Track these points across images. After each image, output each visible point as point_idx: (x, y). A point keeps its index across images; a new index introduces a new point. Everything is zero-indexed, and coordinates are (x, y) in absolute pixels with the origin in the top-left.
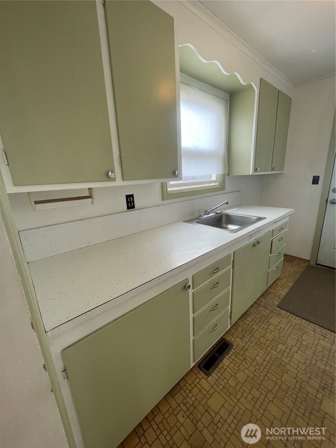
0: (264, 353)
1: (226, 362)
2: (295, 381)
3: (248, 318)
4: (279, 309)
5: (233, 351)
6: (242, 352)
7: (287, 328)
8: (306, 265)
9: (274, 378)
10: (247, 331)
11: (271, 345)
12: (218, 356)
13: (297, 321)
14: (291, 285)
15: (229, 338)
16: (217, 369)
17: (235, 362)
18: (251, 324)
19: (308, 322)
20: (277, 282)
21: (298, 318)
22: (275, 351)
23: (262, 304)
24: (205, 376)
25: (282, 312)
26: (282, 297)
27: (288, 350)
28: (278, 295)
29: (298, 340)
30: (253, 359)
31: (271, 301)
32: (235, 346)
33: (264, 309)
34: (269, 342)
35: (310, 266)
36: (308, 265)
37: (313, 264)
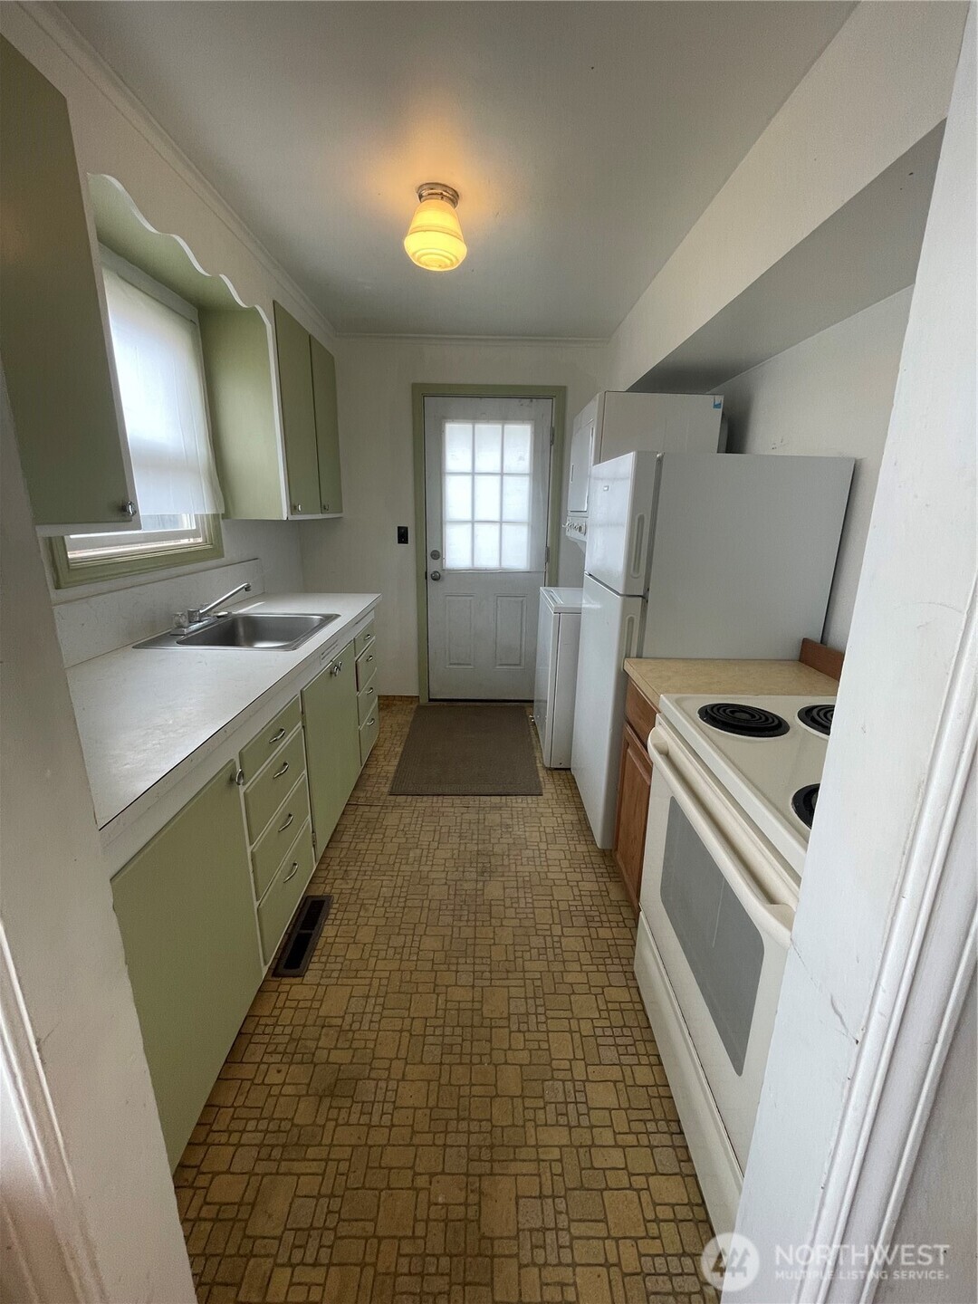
0: (390, 878)
1: (328, 931)
2: (446, 887)
3: (344, 838)
4: (392, 798)
5: (336, 906)
6: (354, 898)
7: (414, 820)
8: (414, 706)
9: (417, 903)
10: (350, 860)
11: (397, 861)
12: (309, 931)
13: (424, 803)
14: (399, 750)
15: (318, 891)
16: (317, 953)
17: (346, 922)
18: (353, 844)
19: (440, 798)
20: (375, 752)
21: (425, 798)
22: (407, 863)
23: (361, 801)
24: (298, 980)
25: (401, 799)
26: (391, 776)
27: (425, 853)
28: (385, 774)
29: (435, 831)
30: (376, 897)
31: (376, 789)
32: (336, 897)
33: (367, 809)
34: (393, 857)
35: (420, 707)
36: (418, 706)
37: (424, 701)
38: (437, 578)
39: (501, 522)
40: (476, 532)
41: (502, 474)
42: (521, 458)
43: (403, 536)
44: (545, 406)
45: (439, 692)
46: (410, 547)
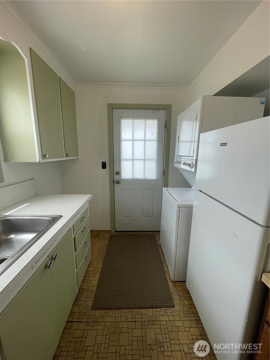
35: (111, 236)
36: (111, 235)
37: (113, 232)
38: (118, 182)
39: (144, 160)
40: (134, 164)
41: (145, 140)
42: (152, 134)
43: (104, 166)
44: (162, 113)
45: (119, 228)
46: (107, 171)
